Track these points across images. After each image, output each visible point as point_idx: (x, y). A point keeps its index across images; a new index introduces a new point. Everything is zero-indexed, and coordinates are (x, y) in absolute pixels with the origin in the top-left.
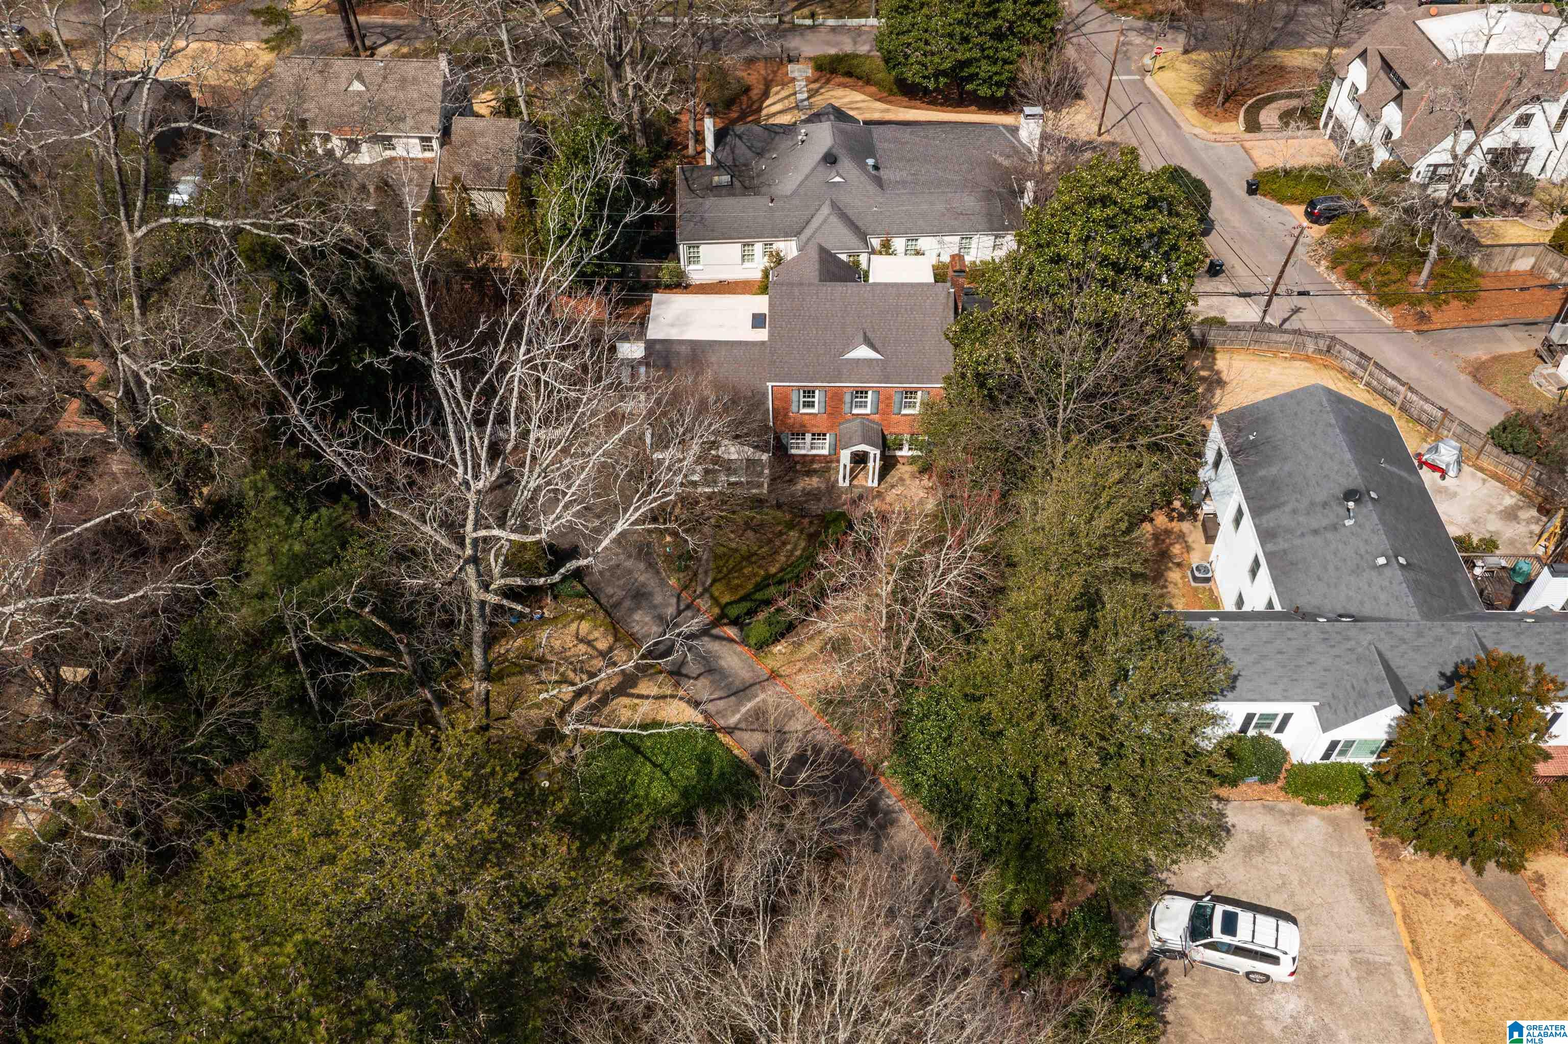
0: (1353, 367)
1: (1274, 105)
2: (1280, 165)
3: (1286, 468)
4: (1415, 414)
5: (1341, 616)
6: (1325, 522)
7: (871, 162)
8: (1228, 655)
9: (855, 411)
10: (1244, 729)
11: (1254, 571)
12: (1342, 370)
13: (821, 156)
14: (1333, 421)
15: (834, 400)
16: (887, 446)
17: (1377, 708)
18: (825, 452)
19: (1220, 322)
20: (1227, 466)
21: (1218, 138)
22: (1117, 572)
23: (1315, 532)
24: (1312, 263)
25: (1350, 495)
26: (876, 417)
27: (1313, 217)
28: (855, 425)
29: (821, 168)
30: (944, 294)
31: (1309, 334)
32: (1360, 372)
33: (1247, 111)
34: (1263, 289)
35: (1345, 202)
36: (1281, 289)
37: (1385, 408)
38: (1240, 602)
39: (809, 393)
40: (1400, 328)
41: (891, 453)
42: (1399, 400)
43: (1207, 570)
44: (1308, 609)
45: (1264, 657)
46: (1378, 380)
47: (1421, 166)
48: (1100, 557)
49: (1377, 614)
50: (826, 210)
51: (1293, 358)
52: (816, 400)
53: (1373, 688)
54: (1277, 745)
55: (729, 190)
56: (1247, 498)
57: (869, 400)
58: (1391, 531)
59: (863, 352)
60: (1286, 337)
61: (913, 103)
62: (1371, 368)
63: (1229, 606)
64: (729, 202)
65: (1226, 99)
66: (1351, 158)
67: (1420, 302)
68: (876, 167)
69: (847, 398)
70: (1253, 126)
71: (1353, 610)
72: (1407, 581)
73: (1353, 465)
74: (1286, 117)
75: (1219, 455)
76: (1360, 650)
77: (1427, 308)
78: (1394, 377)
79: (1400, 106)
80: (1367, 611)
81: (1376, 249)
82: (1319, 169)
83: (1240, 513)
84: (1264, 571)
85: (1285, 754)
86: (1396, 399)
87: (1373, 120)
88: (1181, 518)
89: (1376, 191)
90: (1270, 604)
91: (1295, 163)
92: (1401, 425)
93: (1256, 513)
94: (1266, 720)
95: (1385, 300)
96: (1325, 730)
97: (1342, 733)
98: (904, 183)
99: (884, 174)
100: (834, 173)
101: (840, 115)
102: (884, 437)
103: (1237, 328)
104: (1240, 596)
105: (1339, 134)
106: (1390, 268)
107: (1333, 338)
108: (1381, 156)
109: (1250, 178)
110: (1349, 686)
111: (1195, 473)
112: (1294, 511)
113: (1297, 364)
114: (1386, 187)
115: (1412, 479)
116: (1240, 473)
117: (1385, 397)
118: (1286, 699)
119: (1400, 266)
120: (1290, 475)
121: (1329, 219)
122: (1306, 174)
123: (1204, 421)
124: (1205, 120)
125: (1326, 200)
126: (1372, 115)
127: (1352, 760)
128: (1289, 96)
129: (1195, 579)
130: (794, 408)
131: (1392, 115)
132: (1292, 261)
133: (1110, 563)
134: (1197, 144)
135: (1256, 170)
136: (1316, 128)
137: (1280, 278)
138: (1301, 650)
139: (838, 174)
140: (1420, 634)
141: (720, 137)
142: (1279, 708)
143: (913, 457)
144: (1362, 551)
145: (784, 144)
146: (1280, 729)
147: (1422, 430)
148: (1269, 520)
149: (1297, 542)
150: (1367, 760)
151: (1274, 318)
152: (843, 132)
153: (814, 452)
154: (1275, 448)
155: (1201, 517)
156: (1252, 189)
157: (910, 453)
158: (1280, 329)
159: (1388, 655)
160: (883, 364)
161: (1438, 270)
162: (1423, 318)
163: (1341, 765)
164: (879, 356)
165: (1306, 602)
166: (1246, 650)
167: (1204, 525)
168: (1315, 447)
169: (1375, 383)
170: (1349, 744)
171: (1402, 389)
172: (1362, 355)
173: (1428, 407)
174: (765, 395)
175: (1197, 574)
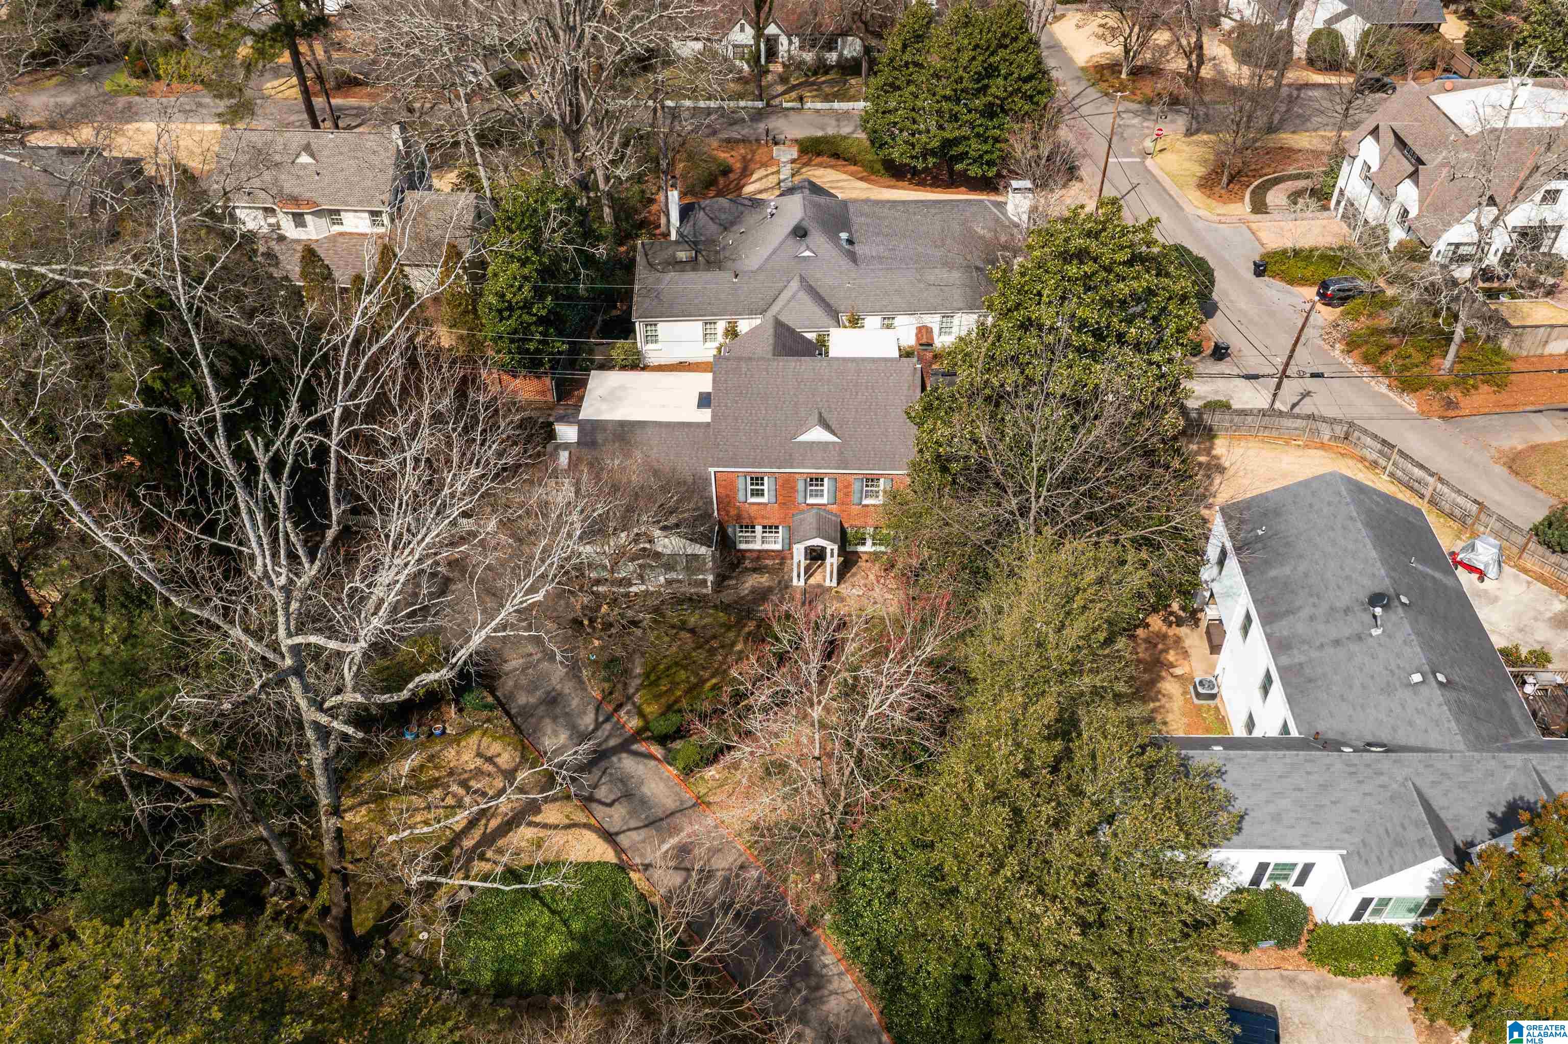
0: (1374, 456)
1: (1280, 186)
2: (1289, 244)
3: (1301, 568)
4: (1447, 508)
5: (1370, 745)
6: (1347, 632)
7: (844, 235)
8: (1234, 791)
9: (810, 501)
10: (1256, 881)
11: (1266, 687)
12: (1363, 459)
13: (790, 229)
14: (1355, 514)
15: (786, 487)
16: (844, 540)
17: (1417, 861)
18: (778, 547)
19: (1225, 406)
20: (1233, 564)
21: (1223, 219)
22: (1097, 692)
23: (1337, 643)
24: (1327, 347)
25: (1376, 599)
26: (834, 508)
27: (1326, 298)
28: (810, 518)
29: (791, 242)
30: (909, 371)
31: (1324, 420)
32: (1382, 462)
33: (1253, 192)
34: (1273, 371)
35: (1362, 284)
36: (1292, 371)
37: (1414, 501)
38: (1251, 724)
39: (757, 480)
40: (1425, 414)
41: (850, 549)
42: (1428, 493)
43: (1211, 686)
44: (1331, 735)
45: (1280, 794)
46: (1403, 471)
47: (1441, 246)
48: (1074, 673)
49: (1412, 742)
50: (795, 285)
51: (1307, 446)
52: (765, 487)
53: (1412, 835)
54: (1296, 901)
55: (693, 264)
56: (1255, 601)
57: (825, 488)
58: (1428, 645)
59: (817, 434)
60: (1299, 423)
61: (900, 183)
62: (1395, 456)
63: (1238, 731)
64: (690, 276)
65: (1230, 182)
66: (1365, 237)
67: (1446, 388)
68: (850, 242)
69: (801, 485)
70: (1259, 207)
71: (1384, 736)
72: (1447, 703)
73: (1379, 564)
74: (1295, 197)
75: (1223, 554)
76: (1395, 786)
77: (1454, 394)
78: (1422, 467)
79: (1417, 184)
80: (1402, 737)
81: (1394, 331)
82: (1331, 249)
83: (1248, 618)
84: (1277, 688)
85: (1307, 910)
86: (1423, 491)
87: (1387, 199)
88: (1180, 622)
89: (1394, 270)
90: (1285, 729)
91: (1306, 243)
92: (1433, 520)
93: (1267, 621)
94: (1284, 870)
95: (1407, 385)
96: (1354, 885)
97: (1375, 890)
98: (880, 258)
99: (859, 249)
100: (803, 248)
101: (816, 189)
102: (843, 532)
103: (1243, 413)
104: (1251, 717)
105: (1351, 215)
106: (1411, 350)
107: (1351, 424)
108: (1397, 235)
109: (1257, 259)
110: (1382, 831)
111: (1196, 573)
112: (1312, 618)
113: (1312, 452)
114: (1404, 266)
115: (1448, 581)
116: (1246, 572)
117: (1412, 489)
118: (1305, 846)
119: (1422, 350)
120: (1306, 575)
121: (1344, 300)
122: (1317, 253)
123: (1205, 512)
124: (1209, 201)
125: (1337, 282)
126: (1386, 192)
127: (1388, 922)
128: (1297, 177)
129: (1198, 695)
130: (741, 496)
131: (1408, 193)
132: (1303, 339)
133: (1086, 682)
134: (1200, 225)
135: (1263, 251)
136: (1326, 208)
137: (1290, 357)
138: (1324, 787)
139: (808, 248)
140: (1467, 769)
141: (685, 212)
142: (1299, 857)
143: (875, 553)
144: (1393, 666)
145: (751, 218)
146: (1300, 882)
147: (1456, 526)
148: (1283, 628)
149: (1314, 654)
150: (1405, 921)
151: (1284, 403)
152: (817, 206)
153: (766, 547)
154: (1287, 544)
155: (1203, 625)
156: (1260, 270)
157: (873, 549)
158: (1290, 414)
159: (1429, 793)
160: (841, 449)
161: (1463, 353)
162: (1450, 404)
163: (1375, 926)
164: (835, 439)
165: (1328, 727)
166: (1256, 786)
167: (1208, 633)
168: (1334, 543)
169: (1399, 473)
170: (1384, 902)
171: (1431, 480)
172: (1384, 442)
173: (1460, 500)
174: (707, 480)
175: (1200, 690)
